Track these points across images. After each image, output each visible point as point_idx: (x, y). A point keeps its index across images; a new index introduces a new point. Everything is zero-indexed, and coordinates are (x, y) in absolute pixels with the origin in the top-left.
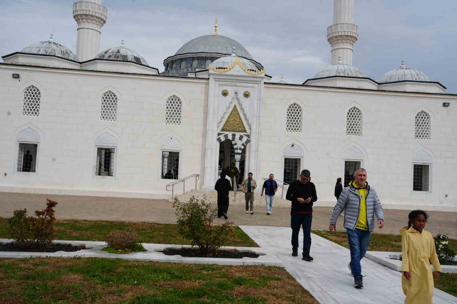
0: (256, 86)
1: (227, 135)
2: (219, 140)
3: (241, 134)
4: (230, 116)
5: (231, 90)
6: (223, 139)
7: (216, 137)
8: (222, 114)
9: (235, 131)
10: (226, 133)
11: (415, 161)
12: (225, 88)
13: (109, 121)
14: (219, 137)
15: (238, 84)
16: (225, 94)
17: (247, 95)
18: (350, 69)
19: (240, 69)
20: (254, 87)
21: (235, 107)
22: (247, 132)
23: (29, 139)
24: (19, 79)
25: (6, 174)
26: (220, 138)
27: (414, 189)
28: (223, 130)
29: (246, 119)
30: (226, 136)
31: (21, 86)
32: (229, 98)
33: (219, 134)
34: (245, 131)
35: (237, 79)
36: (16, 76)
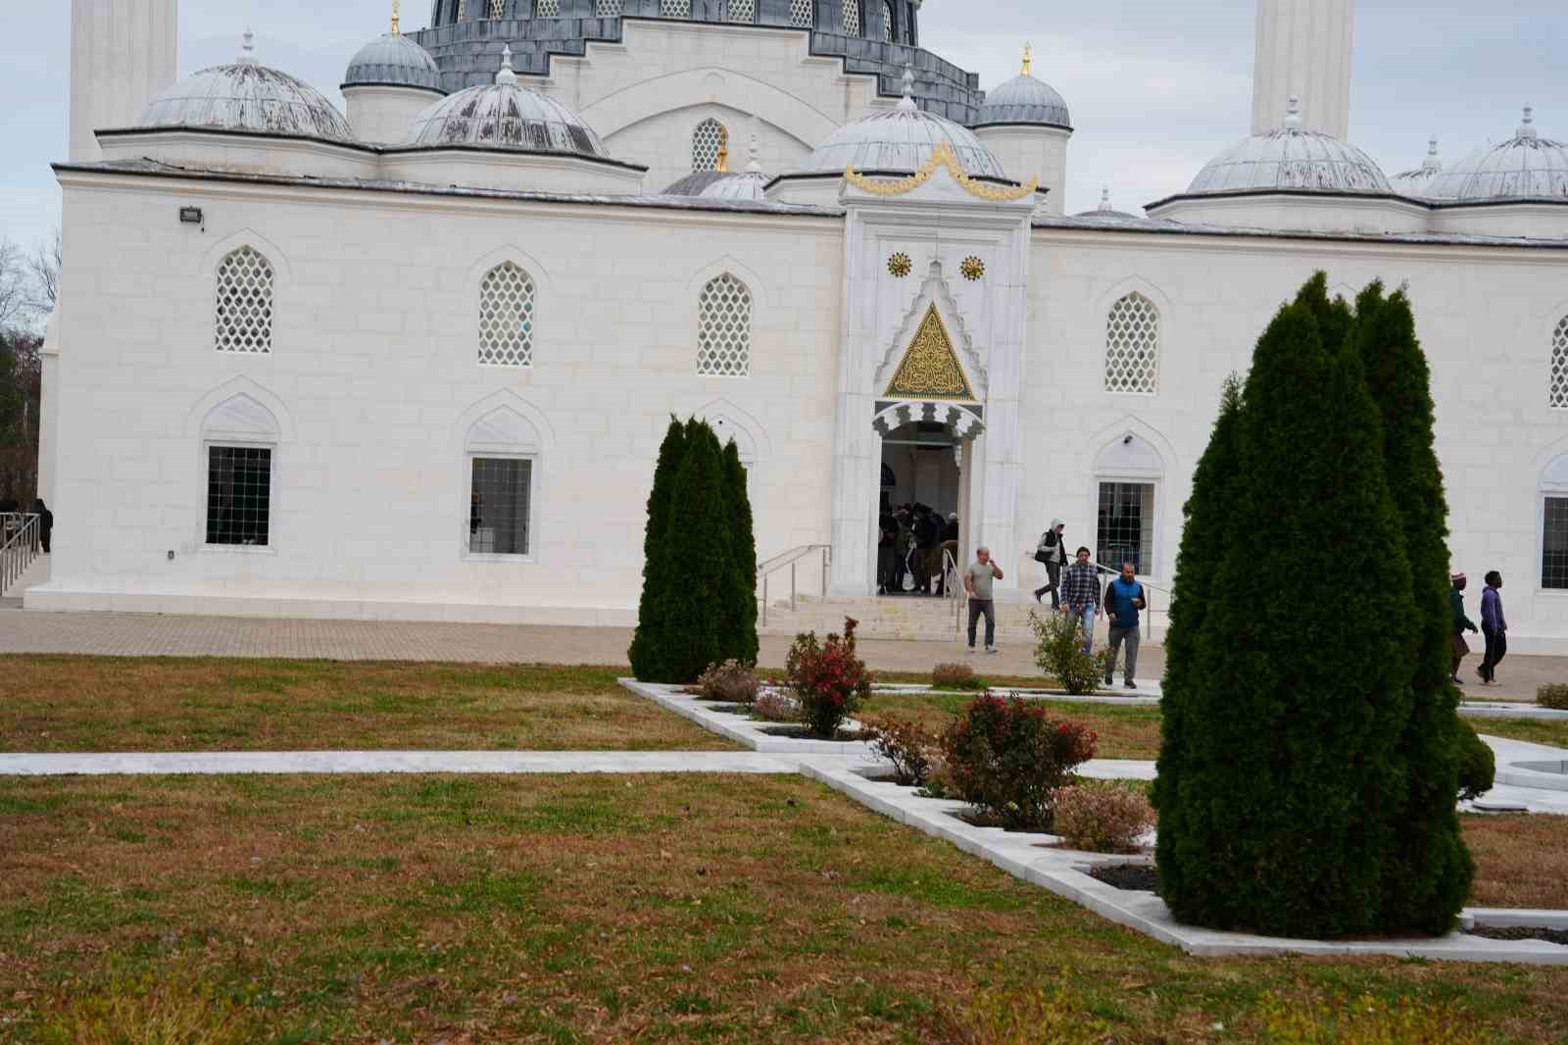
0: (1000, 236)
1: (907, 407)
2: (880, 424)
3: (955, 403)
4: (915, 343)
5: (918, 254)
6: (893, 423)
7: (871, 416)
8: (888, 338)
9: (936, 394)
10: (903, 401)
11: (1550, 487)
12: (898, 247)
13: (510, 366)
14: (878, 415)
15: (943, 233)
16: (899, 267)
17: (972, 271)
18: (1328, 158)
19: (950, 181)
20: (994, 242)
21: (932, 310)
22: (972, 398)
23: (243, 435)
24: (200, 226)
25: (171, 554)
26: (882, 419)
27: (1546, 584)
28: (893, 390)
29: (970, 352)
30: (903, 411)
31: (209, 247)
32: (912, 282)
33: (880, 406)
34: (966, 393)
35: (939, 217)
36: (191, 216)
